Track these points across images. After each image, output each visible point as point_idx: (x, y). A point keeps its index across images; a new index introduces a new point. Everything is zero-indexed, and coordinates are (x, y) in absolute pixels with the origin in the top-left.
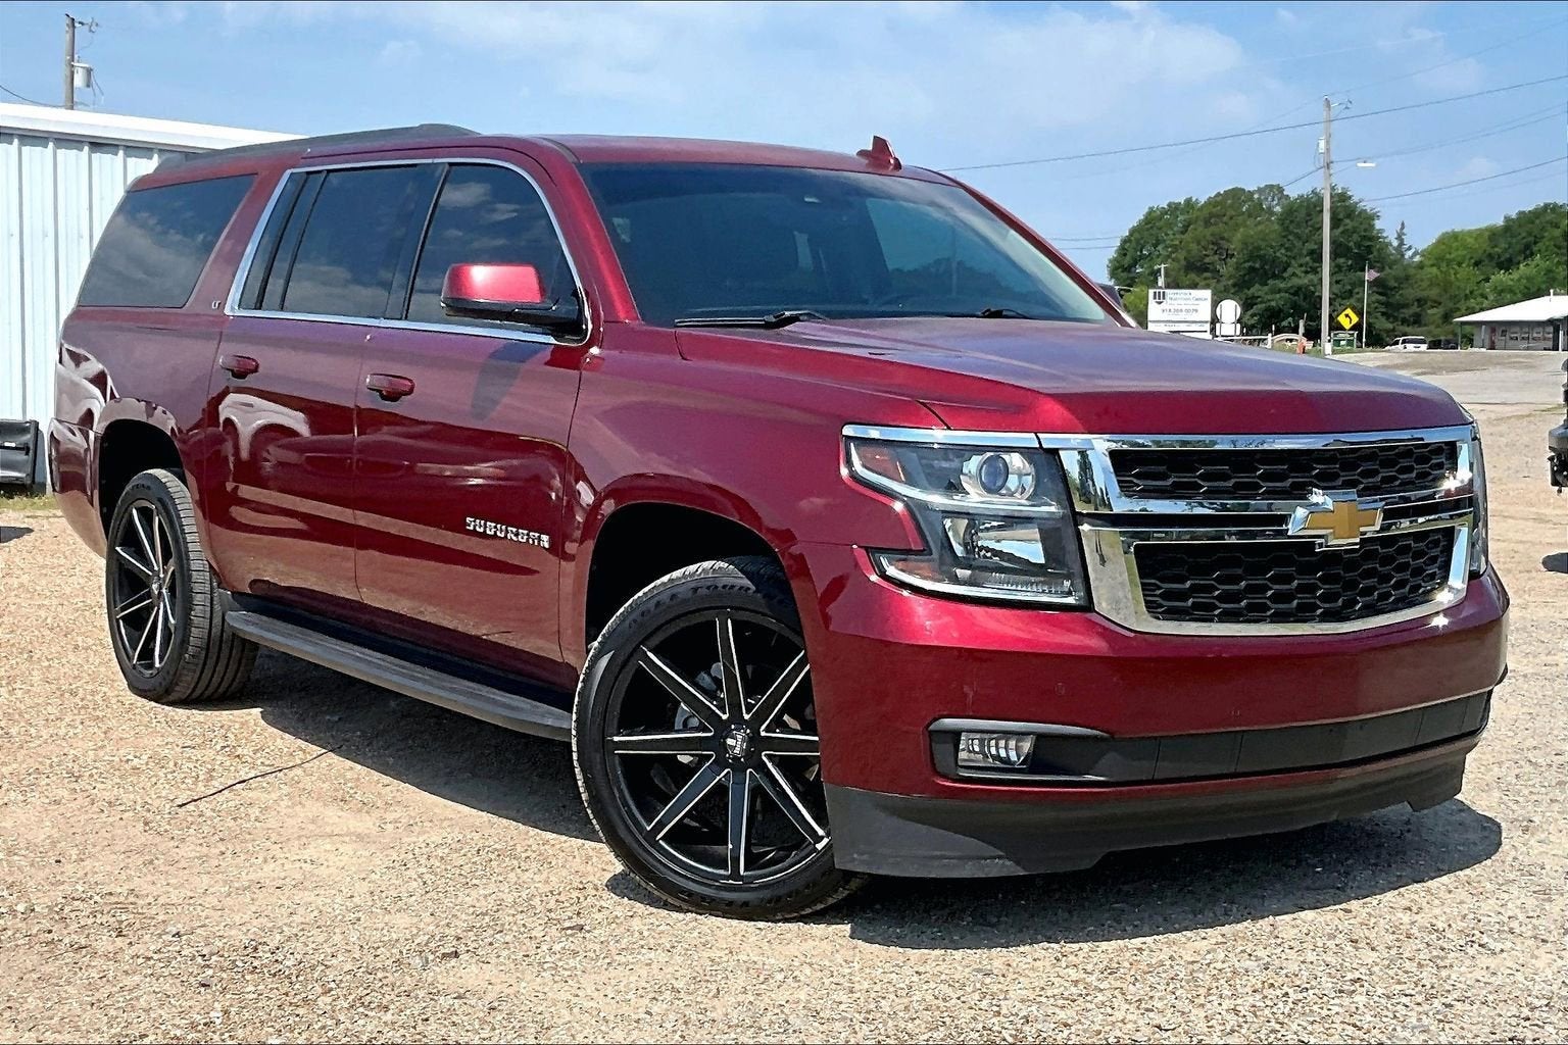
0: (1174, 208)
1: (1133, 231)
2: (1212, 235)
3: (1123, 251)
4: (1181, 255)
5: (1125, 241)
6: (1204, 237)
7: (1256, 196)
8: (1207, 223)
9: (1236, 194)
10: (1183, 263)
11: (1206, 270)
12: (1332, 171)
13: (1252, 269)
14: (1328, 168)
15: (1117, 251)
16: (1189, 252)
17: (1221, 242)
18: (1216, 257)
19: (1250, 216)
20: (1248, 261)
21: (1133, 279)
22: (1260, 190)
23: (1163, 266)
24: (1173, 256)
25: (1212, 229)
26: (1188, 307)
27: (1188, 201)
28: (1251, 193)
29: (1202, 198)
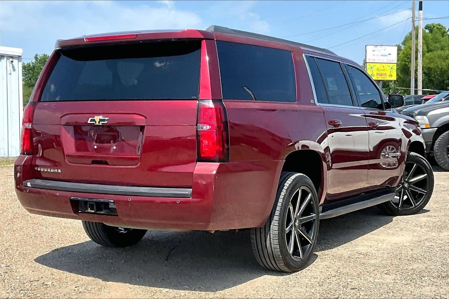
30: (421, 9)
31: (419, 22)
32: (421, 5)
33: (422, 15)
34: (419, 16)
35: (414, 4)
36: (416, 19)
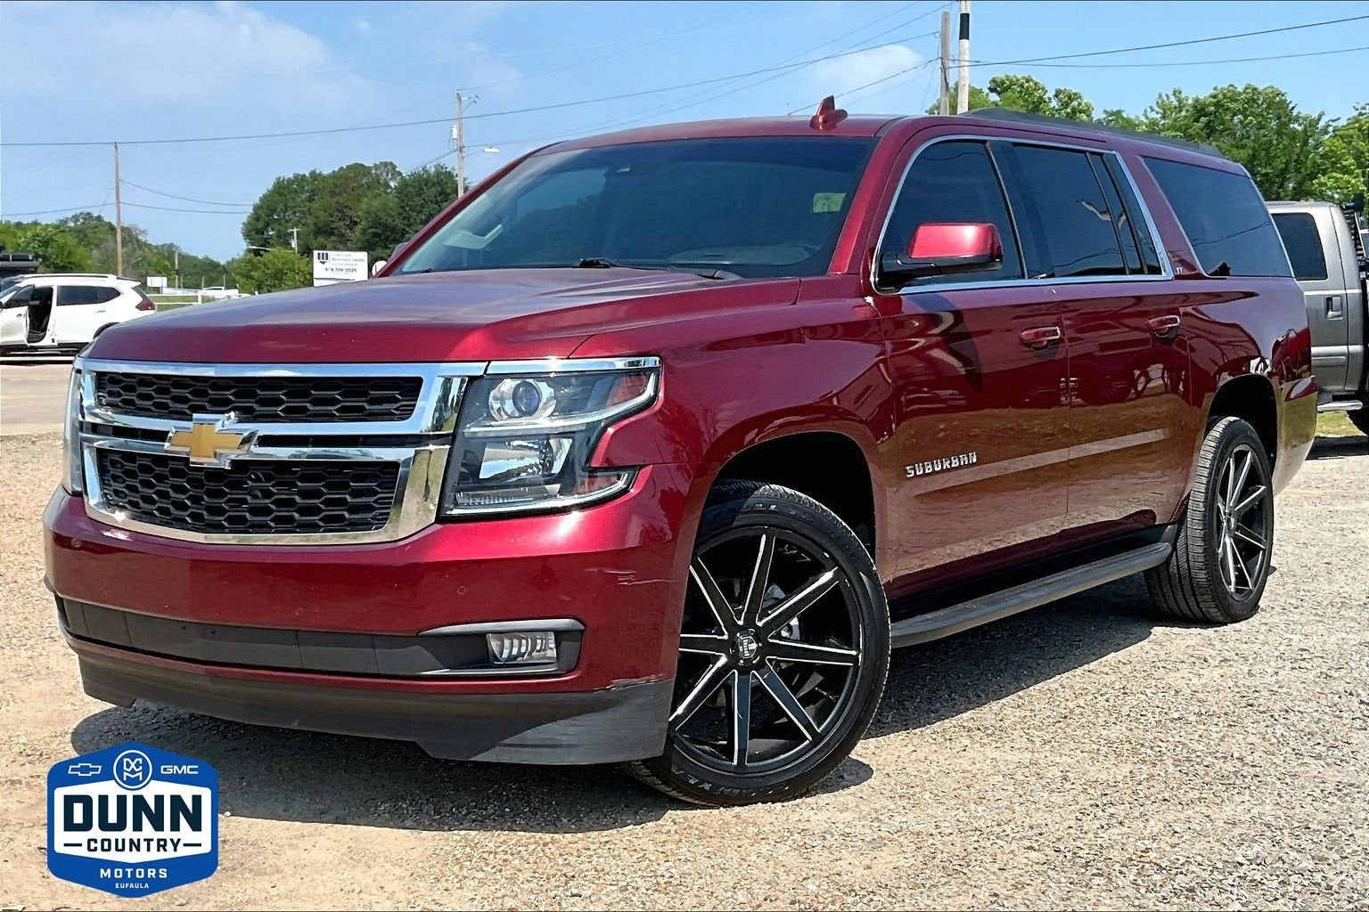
0: (300, 179)
1: (264, 199)
2: (338, 203)
3: (256, 217)
4: (310, 220)
5: (256, 208)
6: (330, 205)
7: (373, 171)
8: (333, 194)
9: (358, 169)
10: (312, 227)
11: (332, 234)
12: (464, 155)
13: (375, 235)
14: (461, 151)
15: (249, 217)
16: (317, 217)
17: (344, 210)
18: (341, 223)
19: (369, 187)
20: (372, 228)
21: (265, 240)
22: (376, 167)
23: (295, 230)
24: (303, 221)
25: (338, 198)
26: (348, 267)
27: (313, 173)
28: (370, 168)
29: (326, 170)
30: (964, 34)
31: (959, 72)
32: (965, 24)
33: (968, 52)
34: (959, 54)
35: (945, 19)
36: (951, 64)
